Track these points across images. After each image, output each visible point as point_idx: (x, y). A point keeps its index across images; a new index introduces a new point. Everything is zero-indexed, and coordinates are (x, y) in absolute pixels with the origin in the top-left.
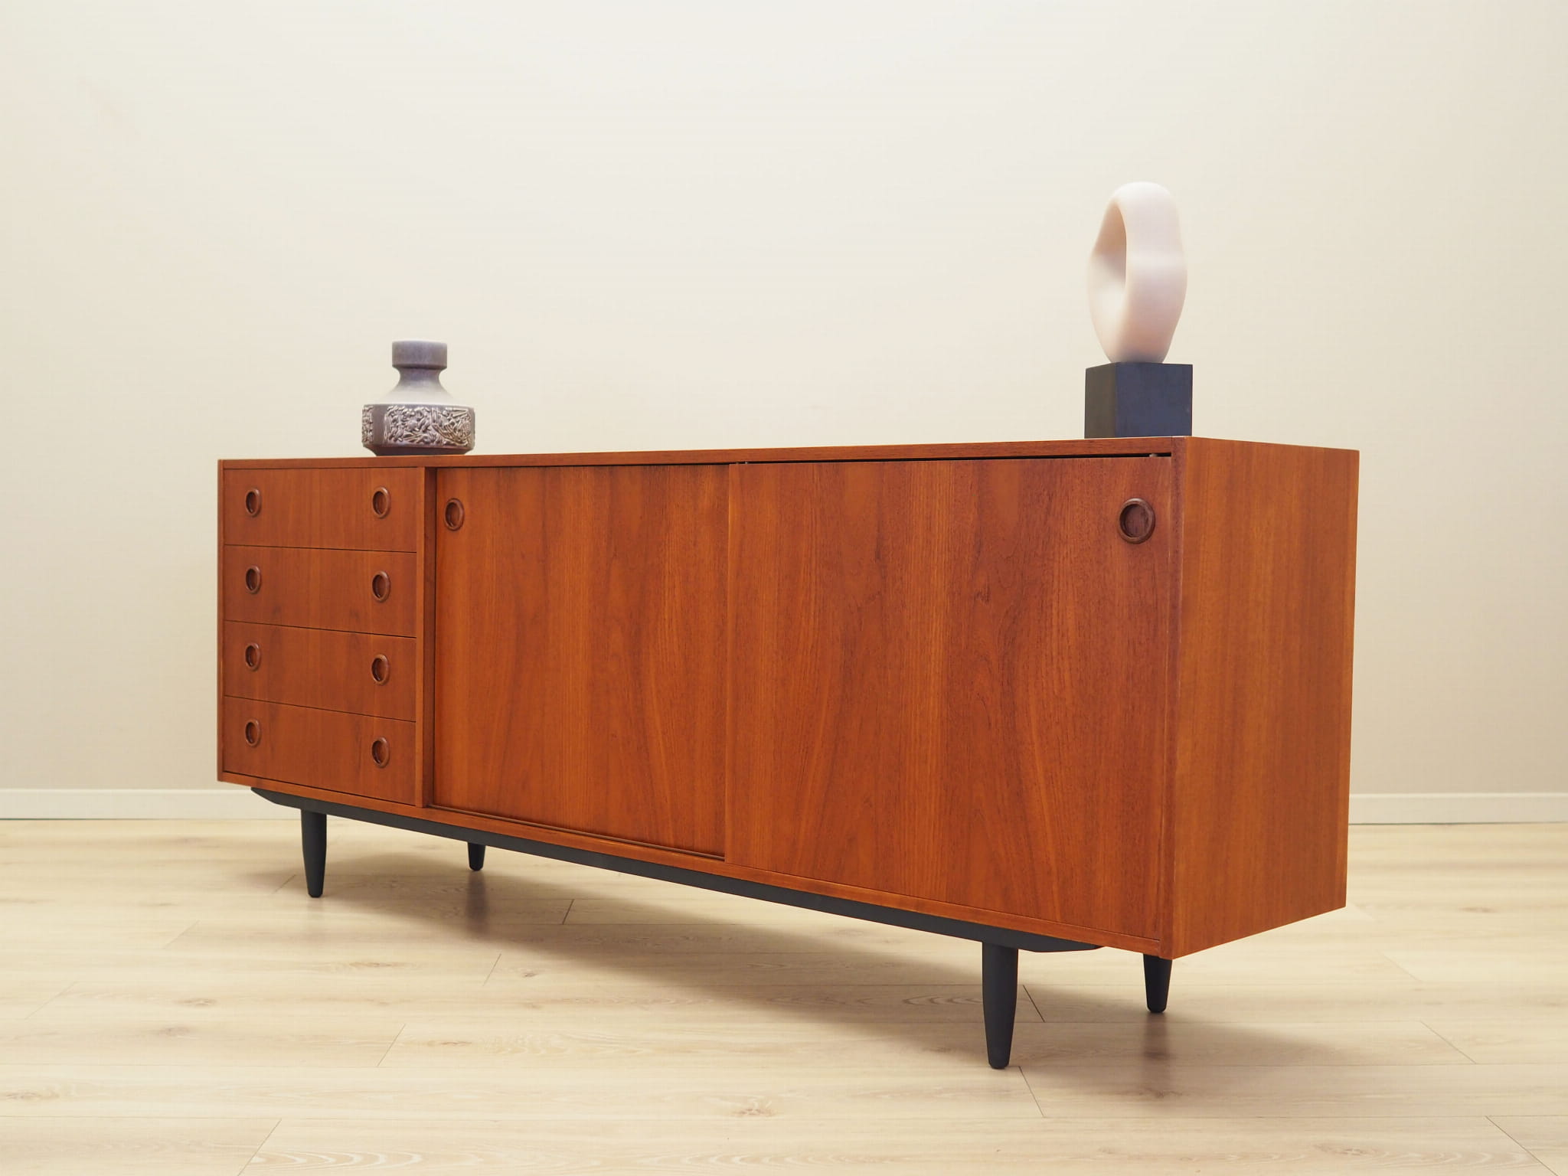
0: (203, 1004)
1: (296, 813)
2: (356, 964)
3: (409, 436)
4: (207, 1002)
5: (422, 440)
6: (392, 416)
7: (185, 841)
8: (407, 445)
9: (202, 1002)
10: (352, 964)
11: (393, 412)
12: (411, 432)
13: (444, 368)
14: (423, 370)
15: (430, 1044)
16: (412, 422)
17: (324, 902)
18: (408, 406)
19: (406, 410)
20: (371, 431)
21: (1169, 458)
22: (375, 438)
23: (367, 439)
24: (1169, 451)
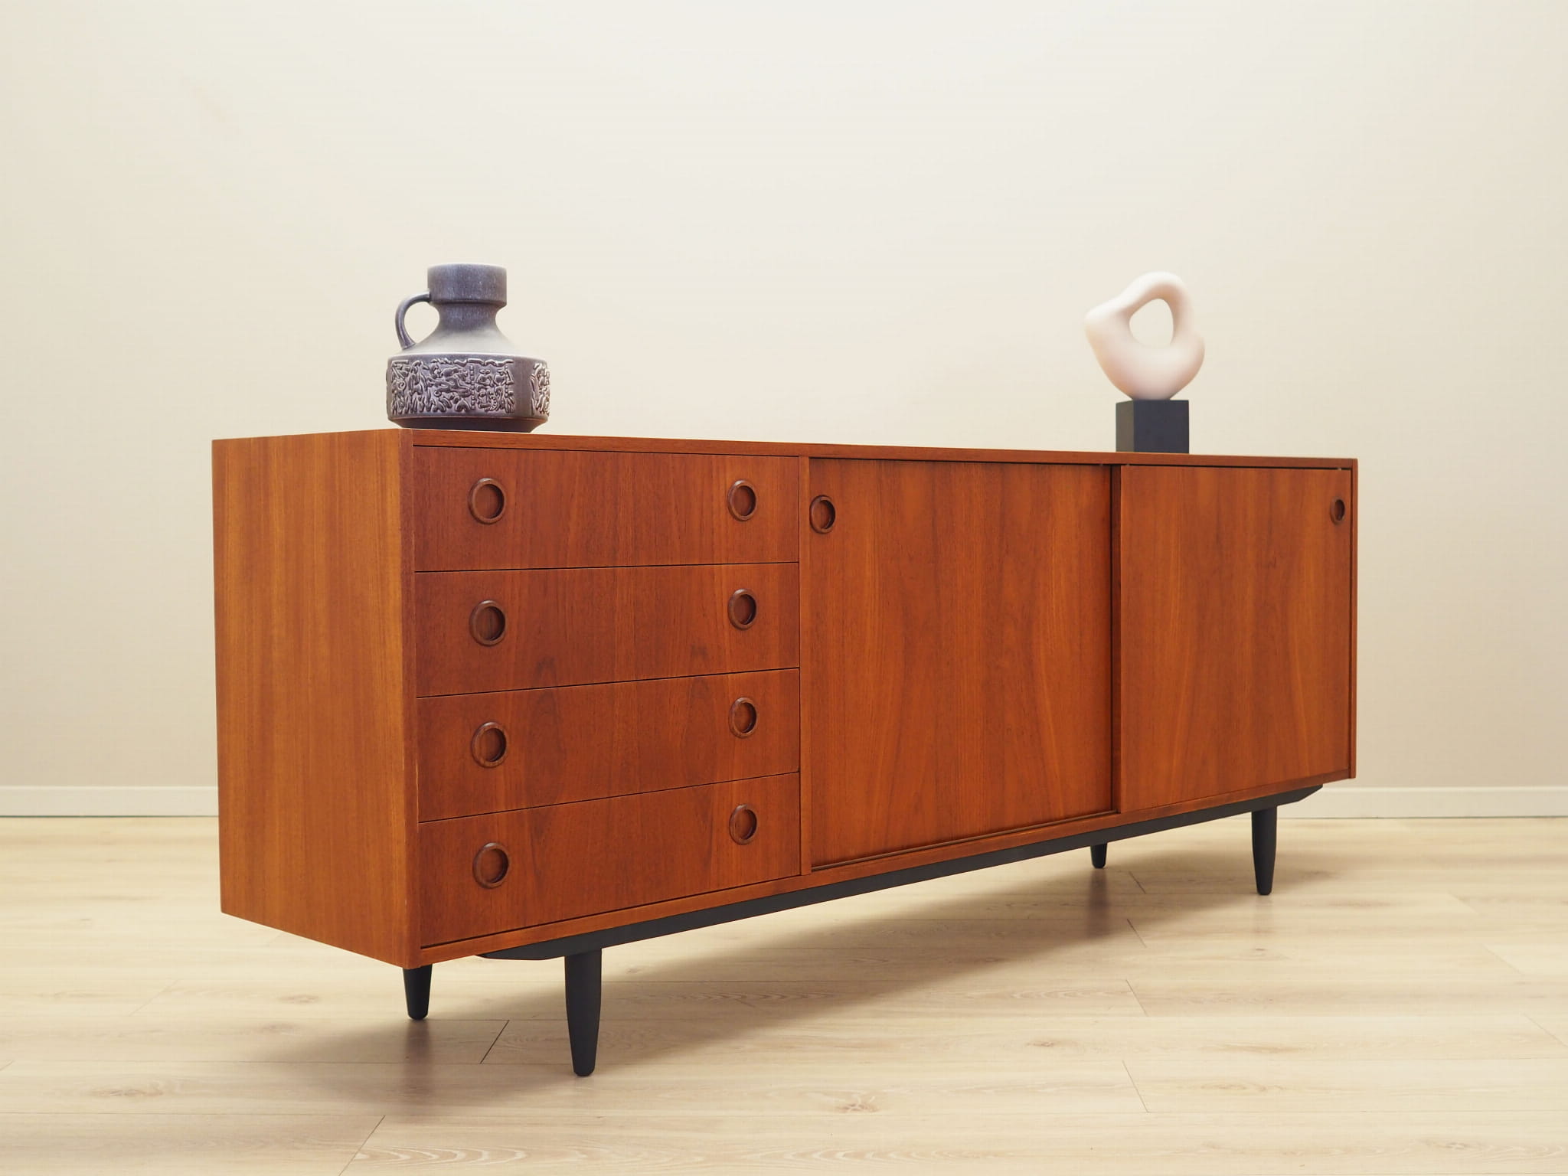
6: (539, 377)
20: (511, 395)
21: (1350, 471)
22: (517, 406)
23: (501, 407)
24: (1349, 466)
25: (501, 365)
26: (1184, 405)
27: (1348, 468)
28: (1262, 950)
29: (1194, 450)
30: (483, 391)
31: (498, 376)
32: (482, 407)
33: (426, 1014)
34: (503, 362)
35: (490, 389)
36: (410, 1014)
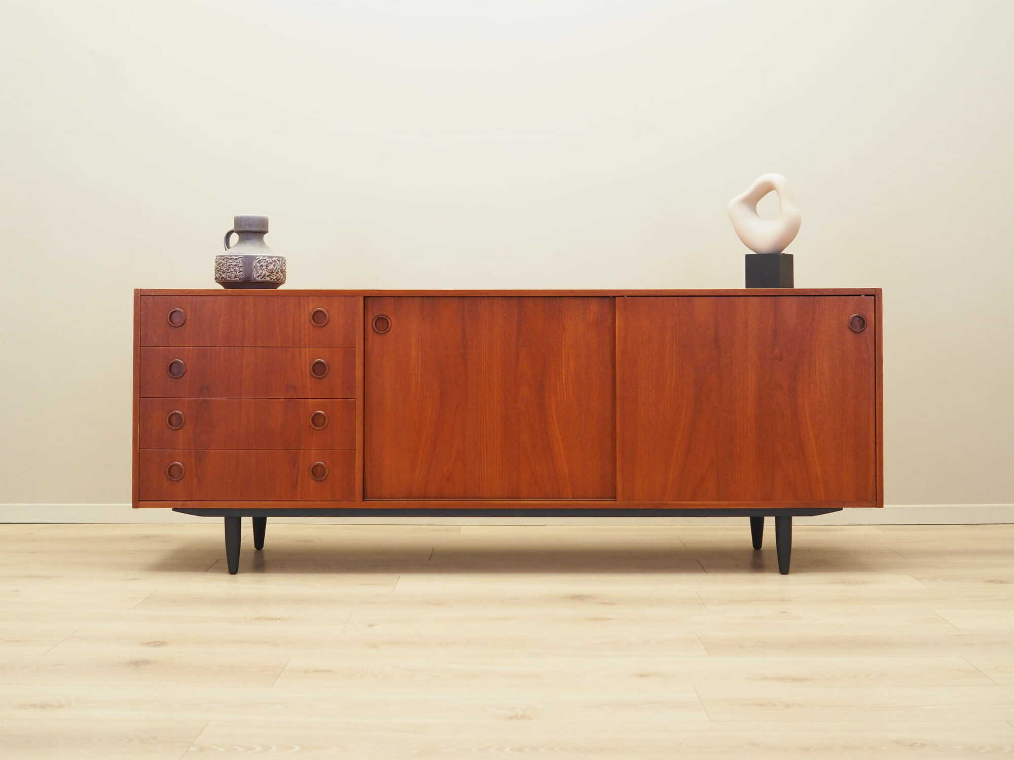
0: (158, 645)
1: (221, 520)
2: (258, 619)
3: (270, 275)
4: (162, 644)
5: (276, 279)
6: (259, 263)
7: (147, 537)
8: (268, 281)
9: (158, 643)
10: (256, 619)
11: (260, 260)
12: (271, 273)
13: (266, 232)
14: (254, 234)
15: (306, 671)
16: (271, 267)
17: (239, 577)
18: (269, 257)
19: (268, 259)
20: (241, 271)
21: (873, 297)
22: (245, 276)
23: (236, 277)
24: (873, 294)
25: (236, 259)
26: (790, 258)
27: (875, 295)
28: (785, 613)
29: (797, 286)
30: (229, 271)
31: (235, 263)
32: (229, 277)
33: (263, 547)
34: (237, 258)
35: (232, 270)
36: (255, 547)
